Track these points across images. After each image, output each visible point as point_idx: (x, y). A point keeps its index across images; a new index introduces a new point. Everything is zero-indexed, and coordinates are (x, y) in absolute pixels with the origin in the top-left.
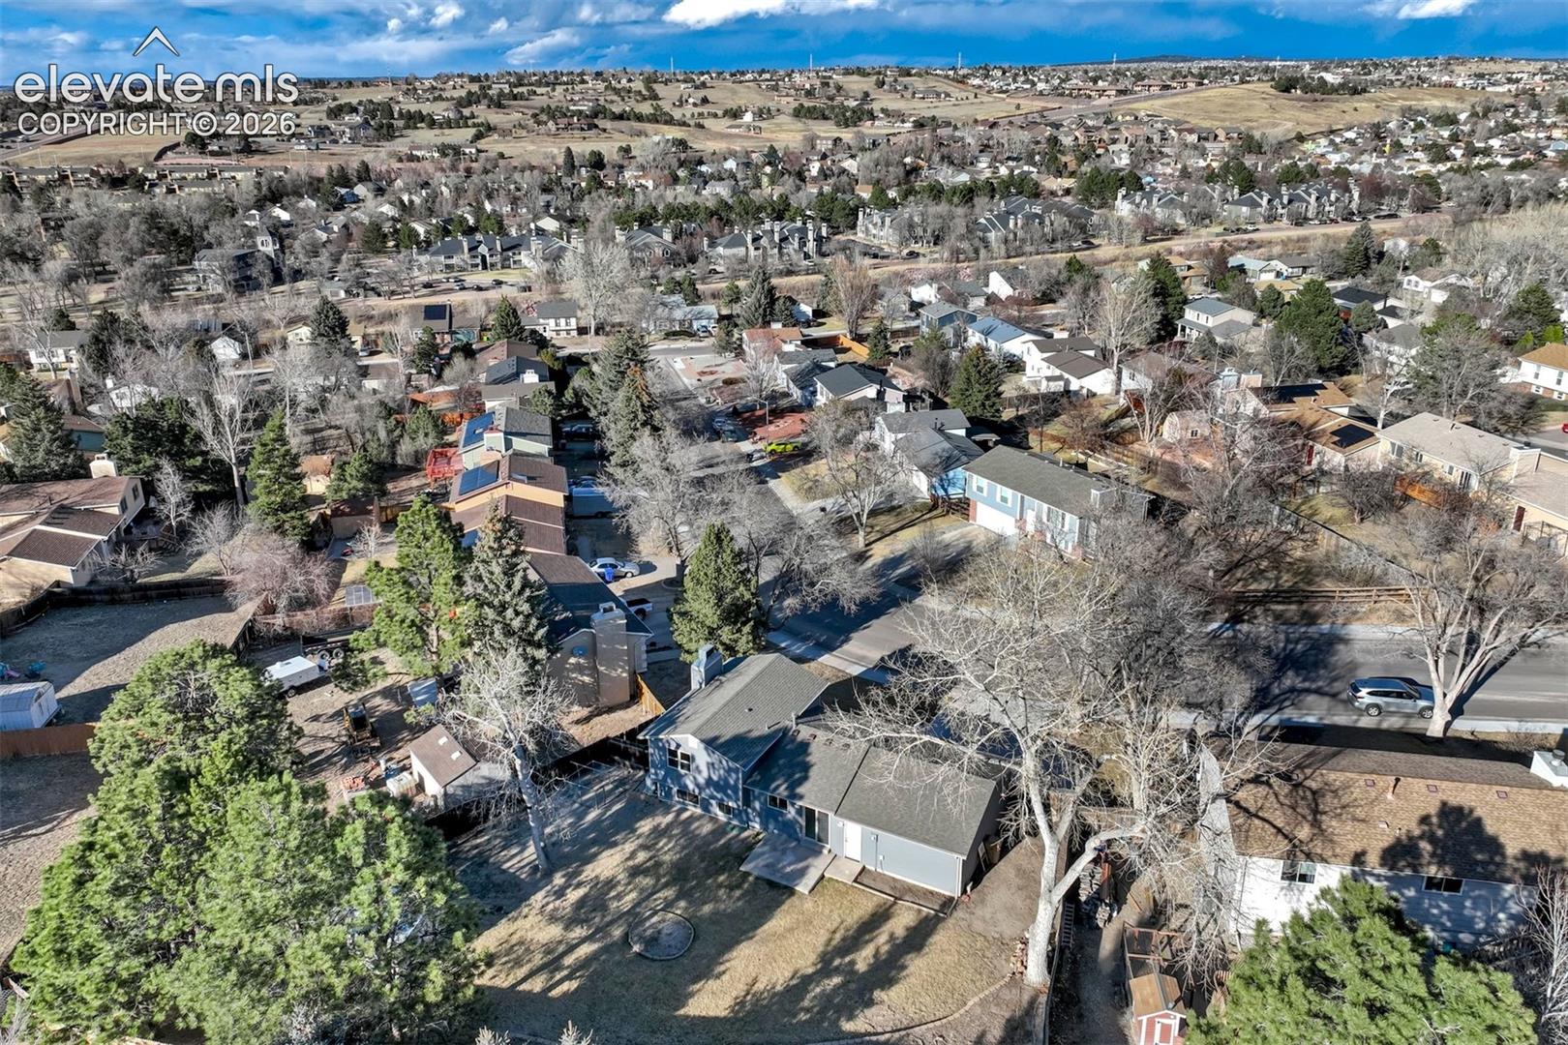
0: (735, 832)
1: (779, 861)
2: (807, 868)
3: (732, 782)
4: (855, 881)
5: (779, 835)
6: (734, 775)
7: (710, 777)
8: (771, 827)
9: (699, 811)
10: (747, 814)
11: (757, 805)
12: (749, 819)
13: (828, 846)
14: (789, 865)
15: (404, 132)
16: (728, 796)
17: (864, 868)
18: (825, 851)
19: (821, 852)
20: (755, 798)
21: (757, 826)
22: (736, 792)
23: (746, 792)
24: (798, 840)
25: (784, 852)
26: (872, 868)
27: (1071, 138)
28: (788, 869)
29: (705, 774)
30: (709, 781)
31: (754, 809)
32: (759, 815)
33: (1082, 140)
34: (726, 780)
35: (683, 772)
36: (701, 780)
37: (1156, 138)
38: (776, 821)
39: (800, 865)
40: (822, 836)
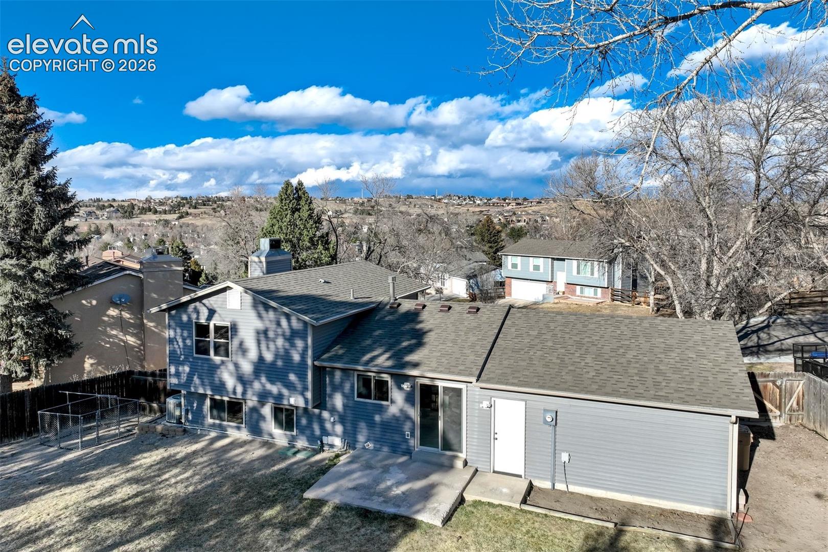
0: (300, 456)
1: (377, 481)
2: (432, 486)
3: (296, 357)
4: (524, 501)
5: (376, 450)
6: (299, 344)
7: (261, 359)
8: (361, 438)
9: (243, 435)
10: (321, 421)
11: (338, 401)
12: (324, 432)
13: (463, 455)
14: (399, 484)
15: (139, 216)
16: (290, 386)
17: (531, 487)
18: (459, 464)
19: (451, 467)
20: (335, 388)
21: (337, 442)
22: (302, 376)
23: (320, 372)
24: (408, 452)
25: (386, 470)
26: (547, 485)
27: (497, 219)
28: (398, 491)
29: (253, 354)
30: (260, 366)
31: (333, 411)
32: (342, 420)
33: (502, 220)
34: (287, 357)
35: (218, 359)
36: (247, 367)
37: (539, 220)
38: (371, 424)
39: (419, 484)
40: (451, 436)
